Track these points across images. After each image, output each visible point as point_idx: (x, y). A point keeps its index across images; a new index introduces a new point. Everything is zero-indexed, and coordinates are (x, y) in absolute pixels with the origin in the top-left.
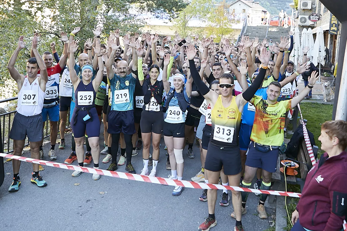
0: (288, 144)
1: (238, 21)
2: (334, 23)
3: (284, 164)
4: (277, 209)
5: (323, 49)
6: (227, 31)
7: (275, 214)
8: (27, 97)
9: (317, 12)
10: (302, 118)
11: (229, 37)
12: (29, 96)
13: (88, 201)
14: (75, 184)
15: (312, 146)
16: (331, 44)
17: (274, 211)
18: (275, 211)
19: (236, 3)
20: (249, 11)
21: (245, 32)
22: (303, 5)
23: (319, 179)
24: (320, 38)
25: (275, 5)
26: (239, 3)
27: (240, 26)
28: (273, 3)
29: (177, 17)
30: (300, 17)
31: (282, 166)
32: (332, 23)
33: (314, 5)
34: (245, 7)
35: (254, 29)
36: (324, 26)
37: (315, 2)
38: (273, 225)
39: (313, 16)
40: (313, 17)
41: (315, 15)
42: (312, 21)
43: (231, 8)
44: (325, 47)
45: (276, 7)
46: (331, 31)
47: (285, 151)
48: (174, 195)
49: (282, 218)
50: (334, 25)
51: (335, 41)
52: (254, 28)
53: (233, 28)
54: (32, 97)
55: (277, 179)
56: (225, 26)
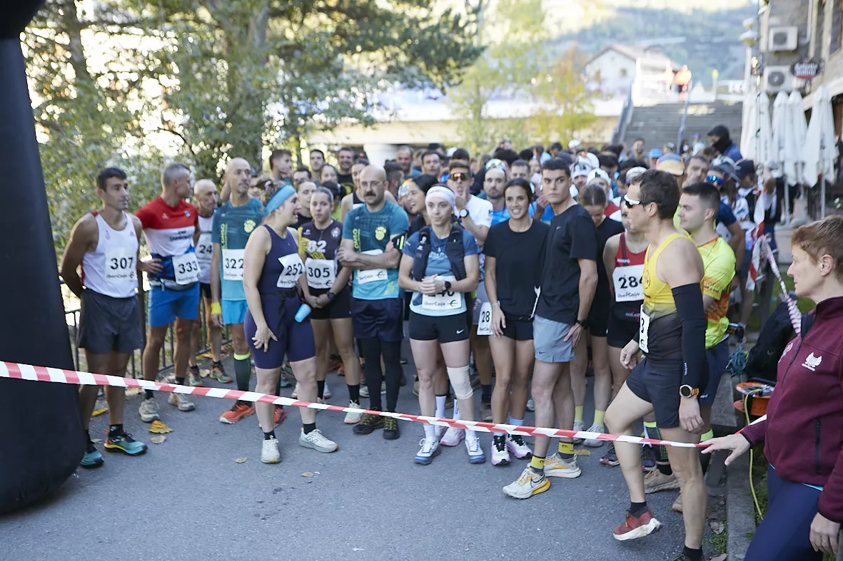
0: (752, 352)
1: (610, 96)
3: (744, 391)
5: (831, 141)
6: (585, 121)
9: (812, 54)
19: (601, 54)
21: (629, 120)
22: (775, 41)
24: (822, 117)
26: (610, 54)
27: (614, 107)
30: (767, 71)
31: (738, 396)
33: (805, 36)
34: (625, 64)
36: (831, 85)
37: (806, 30)
39: (801, 63)
40: (802, 67)
41: (806, 61)
42: (801, 77)
43: (591, 70)
44: (837, 138)
47: (744, 367)
52: (651, 108)
53: (597, 113)
54: (129, 262)
55: (728, 425)
56: (579, 107)
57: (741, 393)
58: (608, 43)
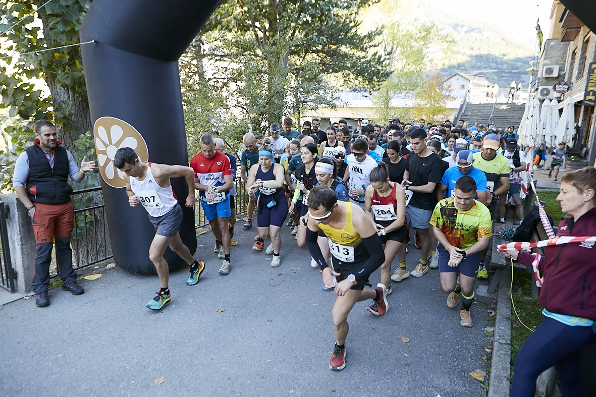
0: (517, 229)
1: (454, 99)
2: (591, 91)
5: (572, 125)
6: (440, 110)
7: (496, 304)
9: (566, 80)
10: (538, 200)
13: (280, 275)
16: (584, 120)
19: (452, 77)
20: (469, 86)
21: (463, 111)
22: (546, 72)
24: (569, 112)
25: (506, 78)
26: (457, 77)
27: (457, 104)
30: (540, 88)
32: (589, 90)
33: (563, 71)
34: (464, 82)
35: (476, 108)
36: (575, 96)
37: (564, 67)
39: (560, 85)
40: (560, 86)
41: (563, 83)
42: (559, 92)
43: (446, 84)
44: (576, 124)
46: (587, 101)
47: (512, 236)
50: (592, 93)
51: (591, 116)
52: (476, 105)
53: (447, 107)
56: (438, 104)
58: (456, 71)
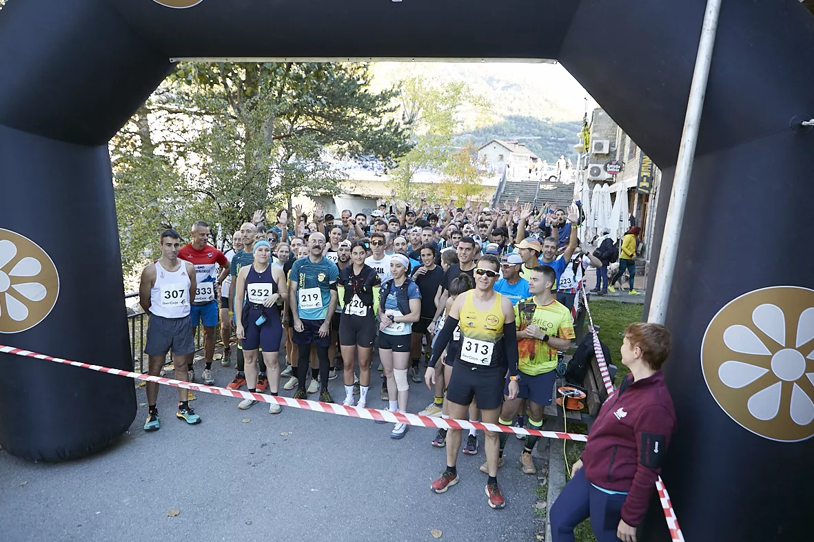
1: (492, 175)
2: (644, 176)
3: (563, 393)
4: (551, 460)
5: (626, 217)
6: (475, 190)
7: (547, 467)
8: (171, 294)
9: (617, 159)
10: (592, 324)
11: (477, 199)
12: (175, 293)
13: (263, 445)
14: (244, 421)
15: (608, 365)
16: (639, 209)
17: (546, 463)
18: (548, 463)
19: (488, 144)
20: (509, 158)
21: (502, 191)
22: (595, 148)
23: (621, 414)
24: (622, 199)
25: (550, 147)
26: (494, 144)
27: (495, 182)
28: (548, 145)
29: (397, 167)
30: (590, 166)
31: (559, 395)
32: (642, 176)
33: (614, 147)
34: (503, 152)
35: (518, 187)
36: (627, 180)
37: (615, 142)
38: (544, 483)
39: (611, 164)
40: (611, 166)
41: (614, 163)
42: (610, 172)
43: (481, 154)
44: (630, 215)
45: (552, 151)
46: (641, 188)
47: (564, 373)
48: (394, 438)
49: (559, 474)
50: (645, 178)
51: (645, 205)
52: (517, 184)
53: (483, 184)
54: (180, 293)
55: (552, 415)
56: (472, 181)
57: (561, 394)
58: (492, 137)
